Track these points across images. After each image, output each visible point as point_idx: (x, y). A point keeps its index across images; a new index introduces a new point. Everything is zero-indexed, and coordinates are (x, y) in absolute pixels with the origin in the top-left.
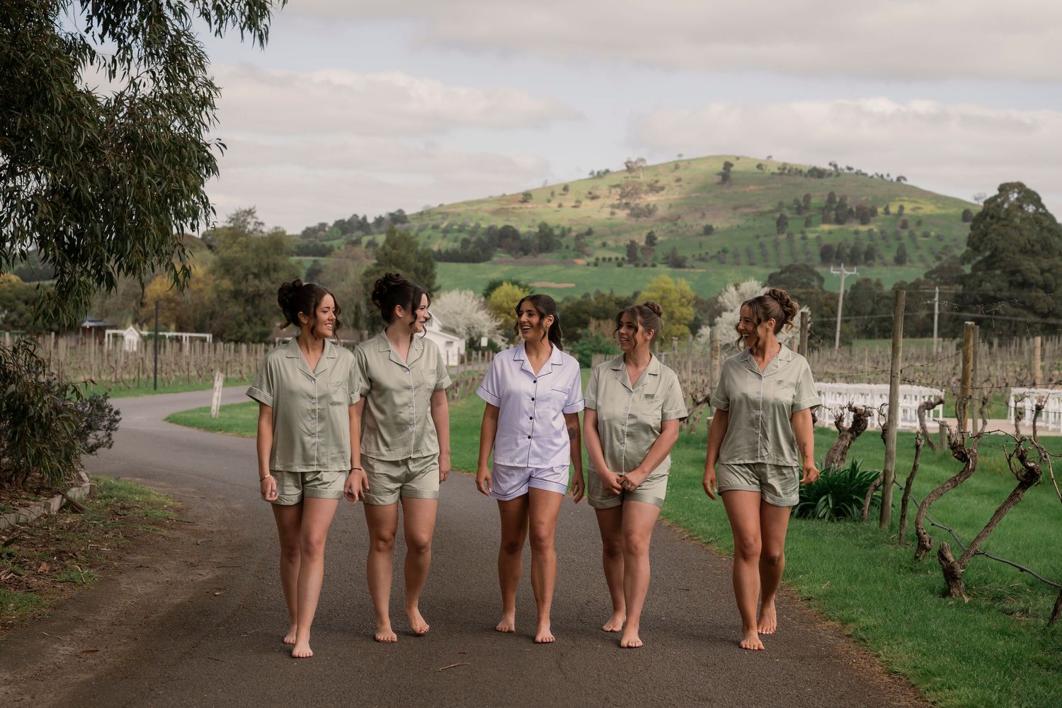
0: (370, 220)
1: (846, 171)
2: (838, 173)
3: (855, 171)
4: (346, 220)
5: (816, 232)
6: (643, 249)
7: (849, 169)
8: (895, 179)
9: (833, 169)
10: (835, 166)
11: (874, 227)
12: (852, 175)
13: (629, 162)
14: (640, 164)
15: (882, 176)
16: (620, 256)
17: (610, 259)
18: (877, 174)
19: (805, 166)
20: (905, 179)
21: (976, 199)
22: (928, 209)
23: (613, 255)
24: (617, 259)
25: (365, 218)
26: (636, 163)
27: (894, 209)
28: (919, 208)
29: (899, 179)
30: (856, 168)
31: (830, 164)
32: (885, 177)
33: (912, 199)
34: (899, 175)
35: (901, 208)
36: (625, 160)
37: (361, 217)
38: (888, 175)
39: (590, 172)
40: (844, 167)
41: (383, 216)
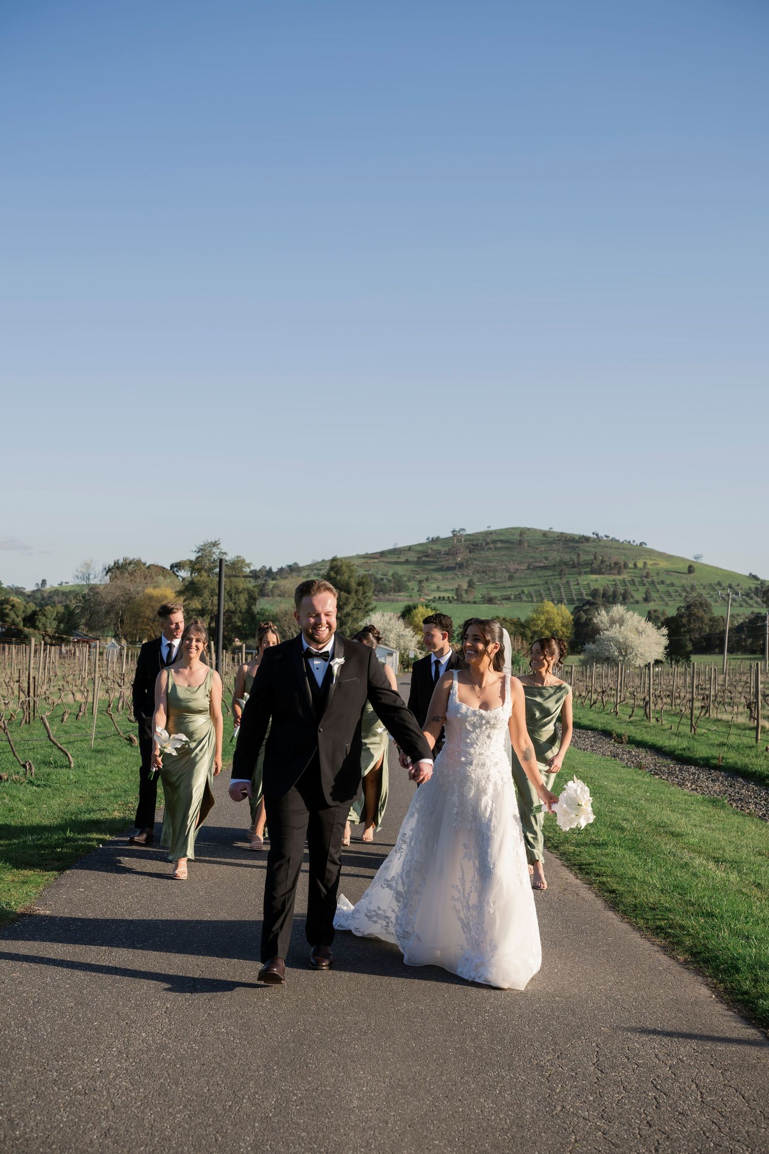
0: (275, 570)
1: (605, 538)
2: (598, 539)
3: (611, 538)
4: (258, 570)
5: (587, 580)
6: (466, 591)
7: (607, 537)
8: (639, 544)
9: (595, 537)
10: (597, 535)
11: (625, 576)
12: (609, 541)
13: (454, 531)
14: (462, 532)
15: (629, 542)
16: (450, 596)
17: (444, 598)
18: (626, 541)
19: (577, 535)
20: (645, 544)
21: (695, 558)
22: (663, 564)
23: (446, 595)
24: (449, 597)
25: (270, 569)
26: (459, 532)
27: (640, 565)
28: (657, 564)
29: (641, 544)
30: (611, 536)
31: (593, 534)
32: (631, 542)
33: (652, 558)
34: (641, 541)
35: (645, 563)
36: (452, 530)
37: (268, 568)
38: (634, 541)
39: (426, 538)
40: (603, 536)
41: (284, 567)
